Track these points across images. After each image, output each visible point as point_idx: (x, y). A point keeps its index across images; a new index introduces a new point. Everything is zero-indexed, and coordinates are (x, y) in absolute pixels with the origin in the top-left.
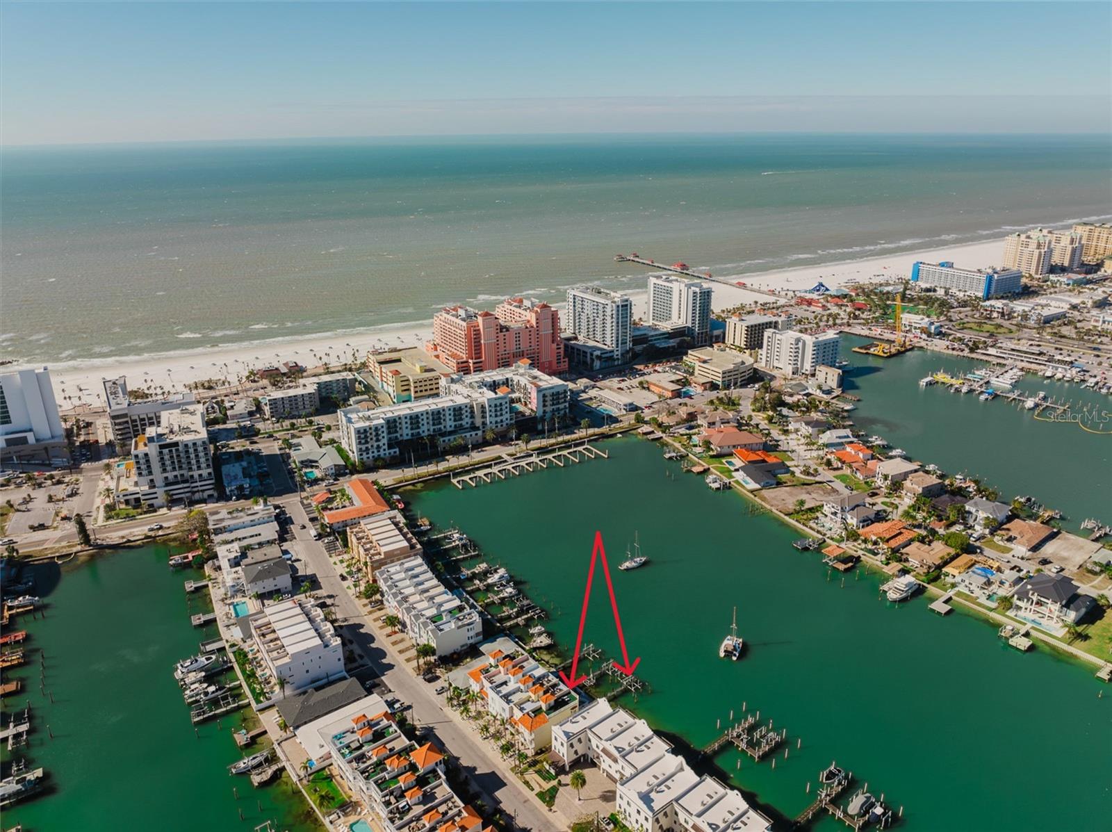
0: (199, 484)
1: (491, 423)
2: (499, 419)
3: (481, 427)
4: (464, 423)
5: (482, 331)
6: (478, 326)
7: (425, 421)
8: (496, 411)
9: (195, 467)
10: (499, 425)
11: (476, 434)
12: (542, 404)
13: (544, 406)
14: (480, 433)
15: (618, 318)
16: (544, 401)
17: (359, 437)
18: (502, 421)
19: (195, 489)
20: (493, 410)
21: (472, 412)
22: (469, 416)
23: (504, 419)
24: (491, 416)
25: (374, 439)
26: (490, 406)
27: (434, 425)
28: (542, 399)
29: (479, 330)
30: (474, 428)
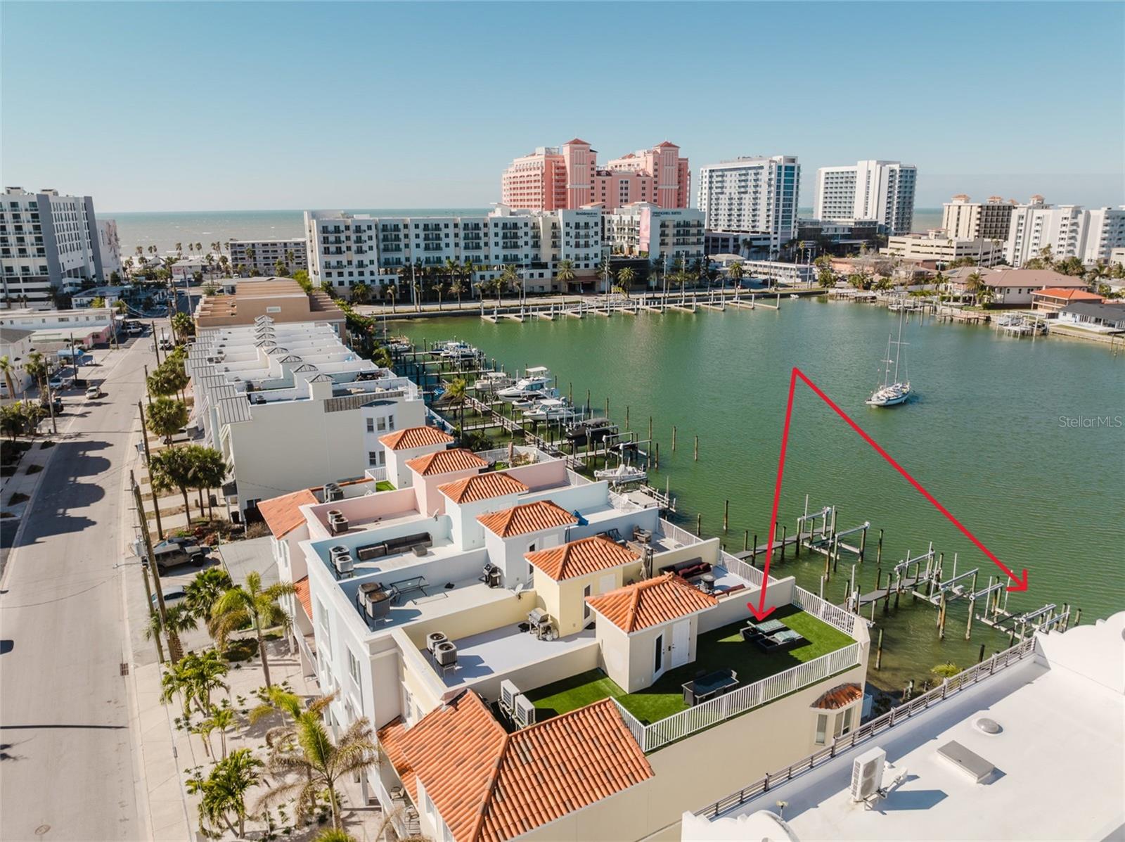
0: (22, 285)
1: (568, 256)
2: (582, 252)
3: (550, 265)
4: (520, 253)
5: (568, 172)
6: (564, 162)
7: (451, 240)
8: (577, 236)
9: (14, 250)
10: (582, 264)
11: (541, 275)
12: (658, 240)
13: (663, 243)
14: (548, 273)
15: (778, 187)
16: (663, 234)
17: (326, 240)
18: (587, 258)
19: (14, 295)
20: (573, 233)
21: (536, 236)
22: (531, 243)
23: (591, 255)
24: (567, 243)
25: (354, 247)
26: (568, 225)
27: (466, 247)
28: (659, 231)
29: (564, 168)
30: (537, 264)
